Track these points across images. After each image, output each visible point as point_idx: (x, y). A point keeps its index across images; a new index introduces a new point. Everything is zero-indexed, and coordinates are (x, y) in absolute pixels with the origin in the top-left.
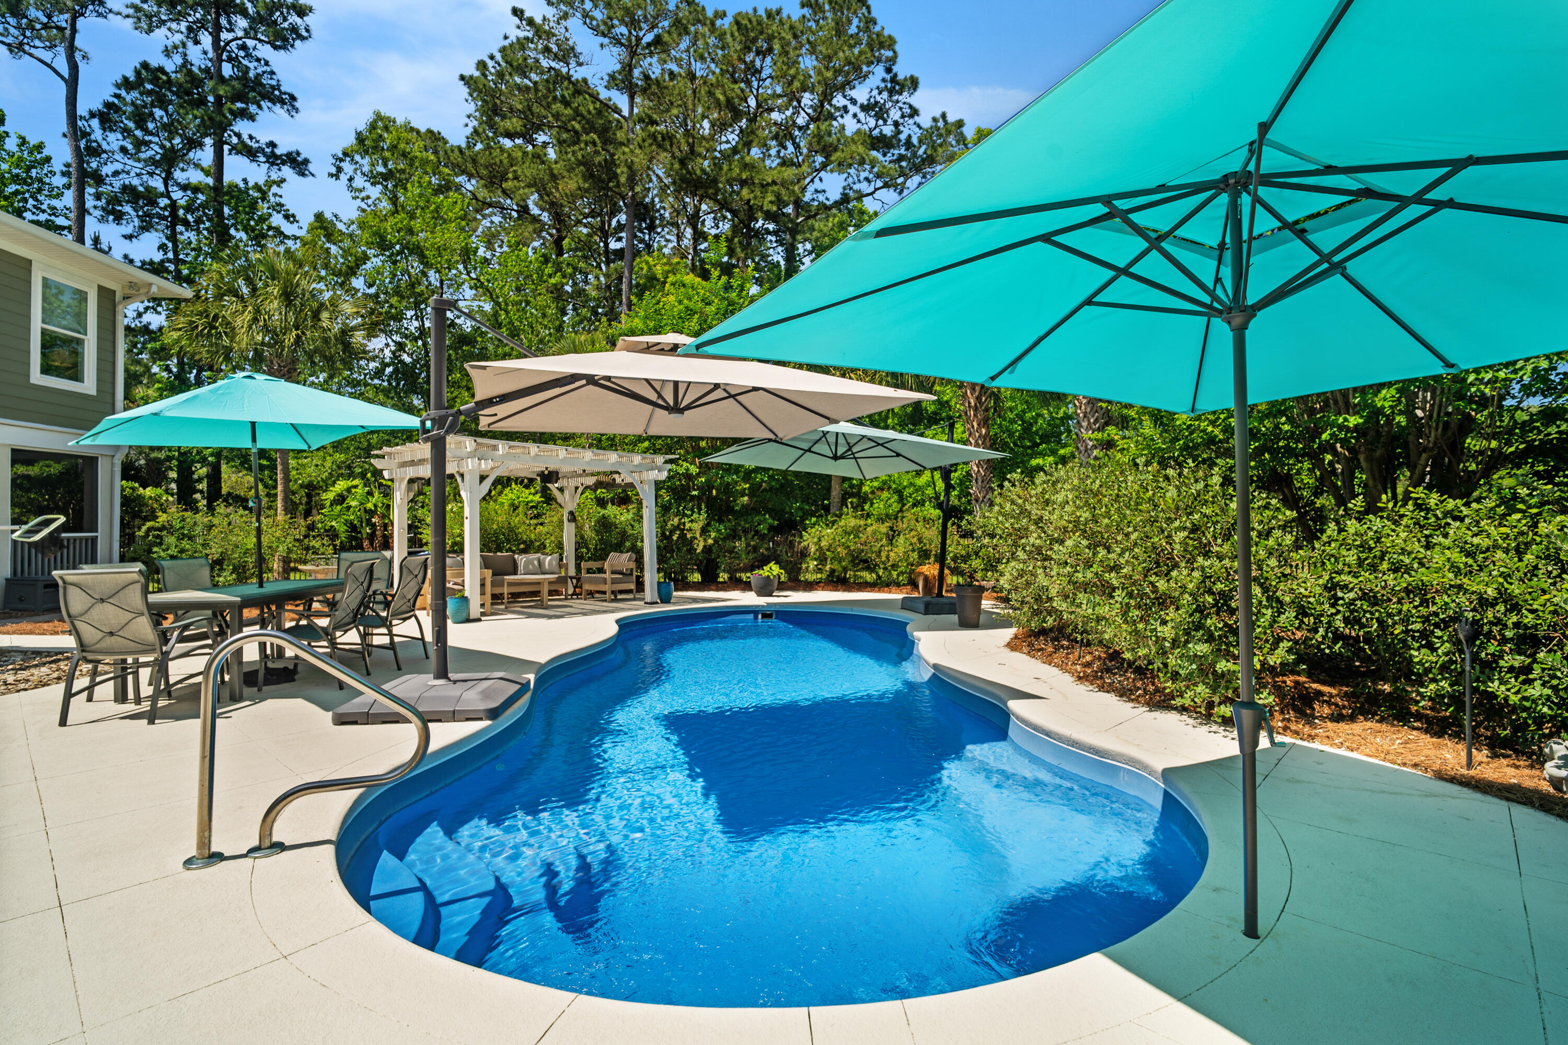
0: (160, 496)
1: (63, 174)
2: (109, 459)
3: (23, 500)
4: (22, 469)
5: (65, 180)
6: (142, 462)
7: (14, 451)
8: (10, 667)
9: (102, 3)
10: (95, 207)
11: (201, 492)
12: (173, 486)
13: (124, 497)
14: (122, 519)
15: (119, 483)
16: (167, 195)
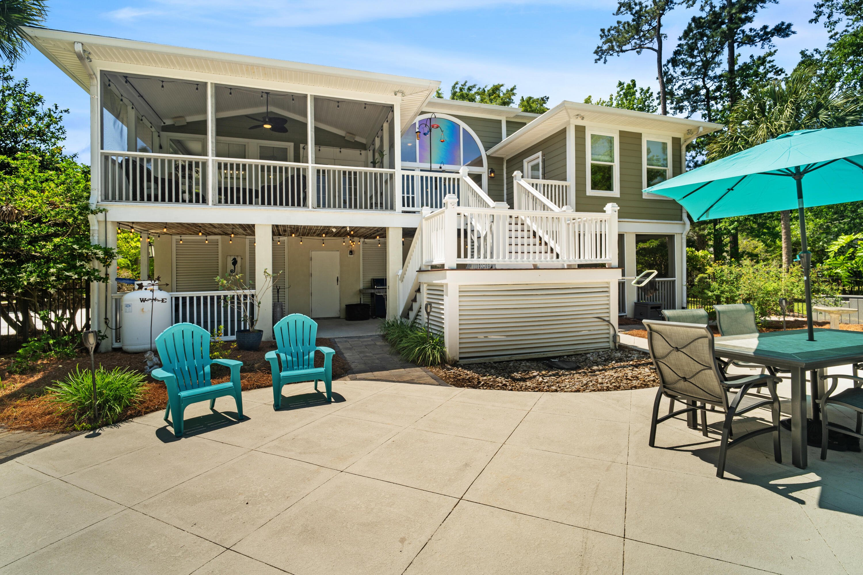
0: (707, 255)
1: (657, 98)
2: (680, 235)
3: (643, 261)
4: (641, 245)
5: (658, 101)
6: (696, 238)
7: (637, 236)
8: (631, 363)
9: (672, 2)
10: (671, 108)
11: (727, 252)
12: (712, 249)
13: (688, 257)
14: (687, 269)
15: (685, 249)
16: (705, 86)
